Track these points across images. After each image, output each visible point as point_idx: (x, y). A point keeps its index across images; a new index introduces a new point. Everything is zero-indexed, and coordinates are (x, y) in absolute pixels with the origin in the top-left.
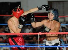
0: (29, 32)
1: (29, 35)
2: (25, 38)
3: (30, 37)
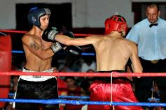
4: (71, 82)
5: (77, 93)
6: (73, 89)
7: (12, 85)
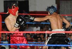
0: (37, 31)
1: (36, 33)
2: (33, 37)
3: (38, 36)
4: (28, 36)
5: (31, 41)
6: (29, 39)
7: (2, 37)
